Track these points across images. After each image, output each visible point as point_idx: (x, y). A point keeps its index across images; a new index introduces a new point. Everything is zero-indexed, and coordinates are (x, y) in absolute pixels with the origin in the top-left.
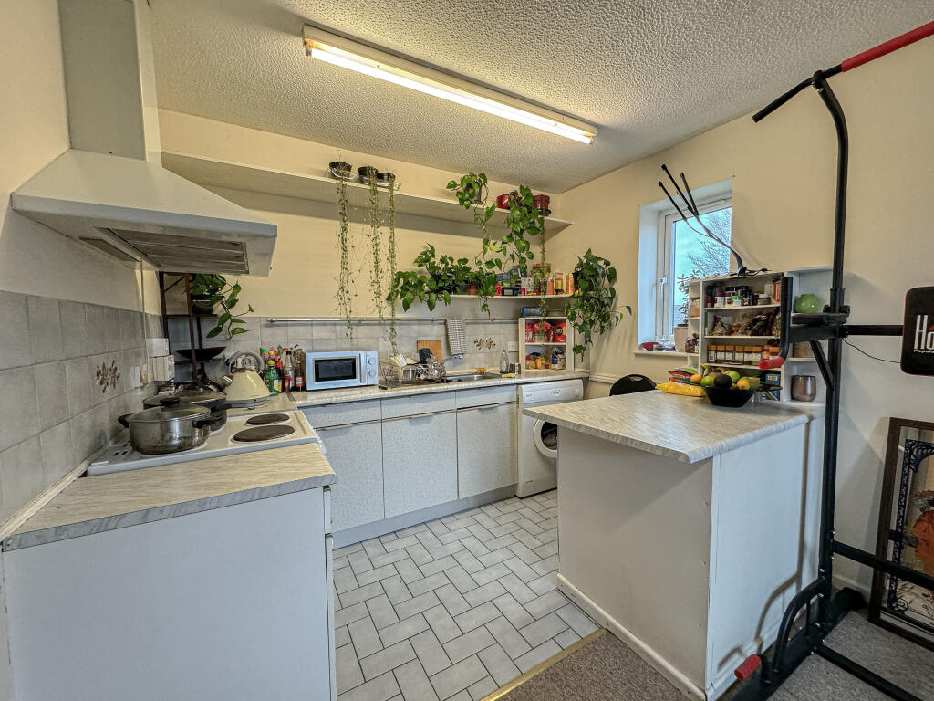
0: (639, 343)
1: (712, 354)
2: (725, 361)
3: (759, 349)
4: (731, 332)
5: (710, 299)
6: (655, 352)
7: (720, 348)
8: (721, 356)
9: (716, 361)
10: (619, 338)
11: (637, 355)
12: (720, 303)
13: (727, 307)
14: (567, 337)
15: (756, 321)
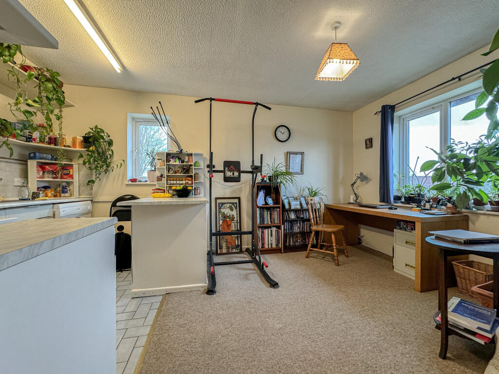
0: (128, 179)
1: (169, 181)
2: (173, 184)
3: (185, 179)
4: (176, 173)
5: (168, 161)
6: (138, 183)
7: (172, 179)
8: (172, 182)
9: (170, 184)
10: (115, 178)
11: (127, 185)
12: (172, 162)
13: (174, 163)
14: (74, 176)
15: (184, 169)
